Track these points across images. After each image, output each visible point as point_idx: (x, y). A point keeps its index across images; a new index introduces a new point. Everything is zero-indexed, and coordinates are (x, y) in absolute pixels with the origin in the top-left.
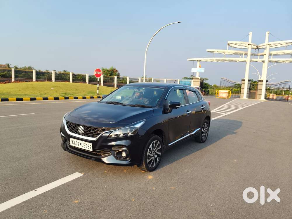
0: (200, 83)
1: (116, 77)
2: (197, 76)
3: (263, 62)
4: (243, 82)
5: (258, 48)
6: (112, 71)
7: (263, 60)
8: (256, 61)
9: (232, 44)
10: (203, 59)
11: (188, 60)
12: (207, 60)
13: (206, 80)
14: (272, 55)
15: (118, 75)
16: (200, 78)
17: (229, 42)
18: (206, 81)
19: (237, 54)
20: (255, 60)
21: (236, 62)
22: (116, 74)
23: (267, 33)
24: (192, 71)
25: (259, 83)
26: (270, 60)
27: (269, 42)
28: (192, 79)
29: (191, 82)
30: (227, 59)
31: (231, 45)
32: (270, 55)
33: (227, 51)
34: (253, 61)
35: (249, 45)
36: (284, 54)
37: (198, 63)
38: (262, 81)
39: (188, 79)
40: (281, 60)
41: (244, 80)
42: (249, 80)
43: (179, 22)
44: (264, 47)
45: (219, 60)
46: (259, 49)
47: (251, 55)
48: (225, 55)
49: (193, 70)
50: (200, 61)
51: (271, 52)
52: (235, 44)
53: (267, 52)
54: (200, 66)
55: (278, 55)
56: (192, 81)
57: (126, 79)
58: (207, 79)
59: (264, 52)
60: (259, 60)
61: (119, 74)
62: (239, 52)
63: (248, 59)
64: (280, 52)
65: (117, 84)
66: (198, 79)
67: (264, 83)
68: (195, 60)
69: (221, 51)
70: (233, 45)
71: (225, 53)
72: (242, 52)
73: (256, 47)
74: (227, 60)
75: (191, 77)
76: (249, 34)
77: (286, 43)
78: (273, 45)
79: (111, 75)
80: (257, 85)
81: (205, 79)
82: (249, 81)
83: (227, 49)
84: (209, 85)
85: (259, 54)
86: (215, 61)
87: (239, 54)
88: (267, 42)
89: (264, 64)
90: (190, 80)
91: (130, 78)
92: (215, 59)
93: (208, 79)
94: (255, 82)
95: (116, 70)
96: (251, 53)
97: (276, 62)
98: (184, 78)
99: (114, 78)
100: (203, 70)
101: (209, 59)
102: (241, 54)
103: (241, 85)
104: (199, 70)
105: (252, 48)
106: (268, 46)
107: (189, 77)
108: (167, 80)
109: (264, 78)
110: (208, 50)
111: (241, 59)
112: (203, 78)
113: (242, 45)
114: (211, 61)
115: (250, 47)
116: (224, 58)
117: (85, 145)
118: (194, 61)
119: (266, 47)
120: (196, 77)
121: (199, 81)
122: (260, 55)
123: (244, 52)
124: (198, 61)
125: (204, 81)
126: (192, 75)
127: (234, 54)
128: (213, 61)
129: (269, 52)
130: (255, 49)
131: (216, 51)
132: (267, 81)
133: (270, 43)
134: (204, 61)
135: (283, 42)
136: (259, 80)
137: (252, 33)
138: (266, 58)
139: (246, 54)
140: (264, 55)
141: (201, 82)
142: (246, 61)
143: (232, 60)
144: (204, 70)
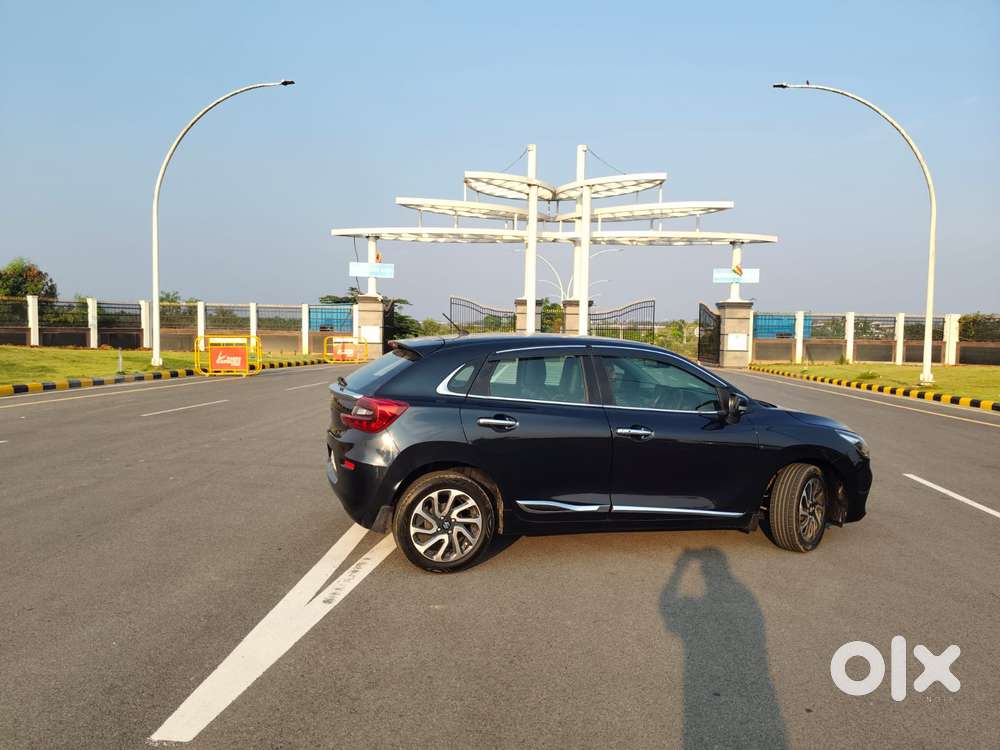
0: (384, 317)
1: (32, 302)
2: (372, 292)
3: (575, 242)
4: (520, 309)
5: (555, 198)
6: (21, 275)
7: (572, 235)
8: (554, 241)
9: (477, 180)
10: (385, 232)
11: (335, 232)
12: (400, 235)
13: (402, 305)
14: (600, 220)
15: (48, 293)
16: (380, 298)
17: (468, 174)
18: (400, 308)
19: (495, 217)
20: (549, 235)
21: (494, 242)
23: (581, 148)
24: (351, 275)
25: (569, 310)
26: (596, 234)
27: (587, 177)
28: (354, 301)
29: (351, 312)
30: (466, 232)
31: (474, 184)
32: (594, 220)
33: (463, 206)
34: (546, 241)
35: (529, 185)
36: (632, 218)
37: (372, 245)
38: (576, 304)
39: (338, 301)
40: (624, 235)
41: (524, 303)
42: (537, 301)
43: (285, 83)
44: (573, 194)
45: (440, 236)
46: (557, 200)
47: (540, 220)
48: (458, 219)
49: (356, 269)
50: (377, 237)
51: (596, 212)
52: (487, 183)
53: (584, 210)
54: (378, 257)
55: (615, 220)
56: (356, 307)
57: (85, 306)
58: (403, 302)
60: (563, 235)
61: (53, 288)
62: (502, 208)
63: (531, 232)
64: (621, 211)
65: (40, 330)
66: (374, 300)
67: (583, 309)
68: (358, 236)
69: (444, 204)
70: (480, 186)
71: (459, 213)
72: (510, 209)
73: (549, 195)
74: (465, 236)
75: (350, 296)
76: (527, 151)
77: (638, 183)
78: (599, 188)
79: (13, 294)
80: (563, 316)
81: (399, 301)
82: (538, 303)
83: (465, 199)
84: (412, 322)
85: (561, 217)
86: (426, 239)
87: (502, 216)
88: (581, 180)
89: (577, 248)
90: (349, 307)
91: (100, 305)
92: (426, 232)
93: (408, 300)
94: (554, 306)
95: (40, 273)
96: (539, 213)
97: (612, 242)
98: (324, 300)
99: (25, 304)
100: (388, 271)
101: (406, 233)
102: (508, 217)
103: (516, 317)
104: (377, 270)
105: (540, 199)
106: (587, 193)
107: (341, 296)
108: (260, 305)
109: (581, 294)
110: (400, 200)
111: (509, 234)
112: (391, 298)
113: (508, 185)
114: (414, 238)
115: (534, 192)
116: (455, 230)
118: (354, 236)
119: (582, 196)
120: (367, 295)
121: (380, 307)
122: (564, 221)
123: (516, 210)
124: (368, 237)
125: (396, 310)
126: (353, 289)
127: (485, 216)
128: (419, 239)
129: (592, 210)
130: (549, 201)
131: (426, 202)
132: (591, 304)
133: (591, 182)
134: (392, 237)
135: (629, 178)
136: (568, 299)
137: (535, 146)
138: (582, 230)
139: (523, 218)
140: (577, 221)
141: (385, 313)
142: (523, 240)
143: (481, 237)
144: (393, 271)
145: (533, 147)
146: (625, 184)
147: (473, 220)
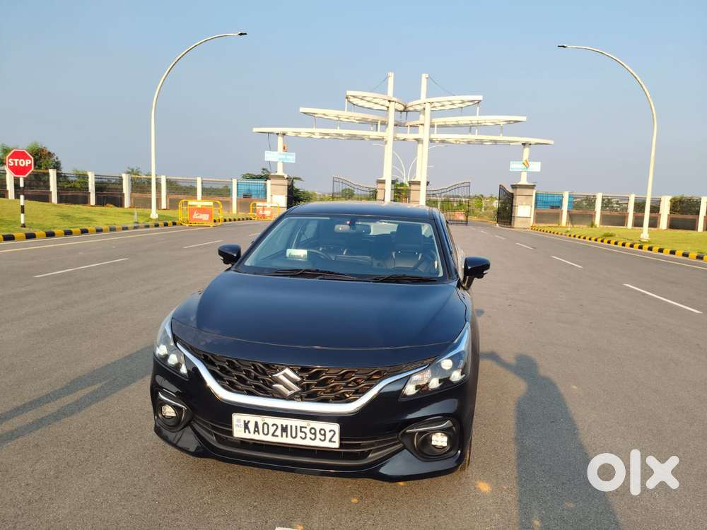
0: (288, 190)
1: (52, 173)
2: (280, 173)
3: (418, 140)
4: (380, 186)
5: (405, 110)
6: (37, 155)
7: (417, 136)
8: (404, 140)
9: (354, 97)
10: (290, 131)
11: (255, 130)
12: (300, 133)
14: (436, 126)
15: (57, 166)
16: (286, 176)
17: (349, 93)
19: (364, 122)
20: (401, 136)
21: (363, 139)
22: (50, 162)
23: (424, 76)
24: (266, 160)
25: (413, 187)
26: (432, 136)
27: (427, 97)
28: (267, 178)
29: (265, 185)
30: (345, 132)
31: (352, 100)
32: (432, 126)
33: (345, 114)
34: (398, 139)
35: (389, 101)
36: (458, 126)
37: (280, 139)
38: (418, 183)
39: (254, 177)
40: (451, 137)
41: (383, 182)
43: (241, 34)
44: (419, 108)
45: (327, 134)
46: (407, 112)
47: (396, 125)
48: (338, 122)
49: (270, 156)
50: (284, 134)
51: (434, 120)
52: (362, 99)
53: (425, 119)
54: (284, 148)
55: (445, 126)
56: (269, 182)
57: (85, 177)
58: (299, 179)
59: (418, 119)
60: (410, 136)
61: (58, 163)
62: (371, 117)
63: (389, 133)
64: (451, 120)
65: (58, 193)
66: (282, 177)
67: (423, 187)
68: (271, 133)
69: (332, 113)
70: (355, 101)
71: (341, 119)
72: (376, 118)
73: (401, 108)
74: (344, 135)
75: (264, 174)
76: (387, 77)
77: (463, 102)
78: (436, 104)
80: (408, 191)
81: (296, 178)
82: (393, 182)
83: (346, 110)
84: (304, 193)
85: (408, 124)
86: (317, 136)
87: (369, 122)
88: (423, 99)
89: (420, 145)
90: (263, 182)
91: (96, 177)
92: (317, 132)
94: (402, 184)
95: (50, 153)
96: (395, 121)
97: (443, 141)
98: (245, 177)
99: (48, 174)
100: (291, 158)
101: (304, 132)
102: (374, 123)
103: (376, 192)
104: (284, 157)
105: (396, 110)
106: (428, 107)
107: (257, 173)
108: (204, 179)
109: (421, 176)
110: (302, 110)
111: (374, 134)
112: (292, 176)
113: (375, 101)
114: (309, 135)
115: (392, 106)
116: (338, 131)
117: (307, 431)
118: (268, 133)
119: (424, 109)
120: (277, 174)
121: (286, 182)
122: (411, 126)
123: (379, 118)
124: (278, 134)
125: (295, 184)
126: (264, 169)
127: (358, 122)
128: (313, 136)
129: (431, 119)
130: (401, 111)
131: (319, 111)
132: (428, 183)
133: (431, 100)
134: (294, 134)
135: (457, 99)
136: (412, 180)
137: (393, 75)
138: (424, 133)
139: (384, 124)
140: (420, 126)
141: (288, 187)
142: (384, 139)
143: (355, 136)
144: (294, 157)
145: (391, 75)
146: (455, 102)
147: (349, 124)
